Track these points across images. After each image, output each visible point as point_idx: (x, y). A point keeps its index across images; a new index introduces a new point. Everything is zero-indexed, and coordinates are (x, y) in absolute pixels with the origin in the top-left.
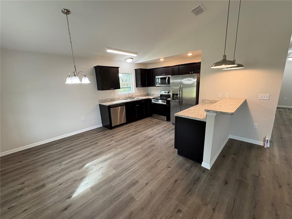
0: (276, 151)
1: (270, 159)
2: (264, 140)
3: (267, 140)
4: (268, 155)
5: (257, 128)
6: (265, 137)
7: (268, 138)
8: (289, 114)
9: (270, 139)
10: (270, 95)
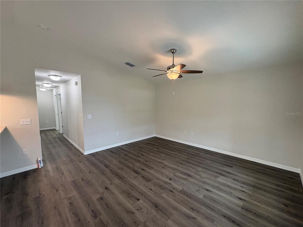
0: (49, 167)
1: (46, 176)
2: (37, 162)
3: (40, 160)
4: (43, 173)
5: (27, 154)
6: (38, 159)
7: (40, 158)
8: (52, 134)
9: (42, 159)
10: (31, 119)
